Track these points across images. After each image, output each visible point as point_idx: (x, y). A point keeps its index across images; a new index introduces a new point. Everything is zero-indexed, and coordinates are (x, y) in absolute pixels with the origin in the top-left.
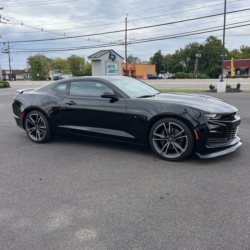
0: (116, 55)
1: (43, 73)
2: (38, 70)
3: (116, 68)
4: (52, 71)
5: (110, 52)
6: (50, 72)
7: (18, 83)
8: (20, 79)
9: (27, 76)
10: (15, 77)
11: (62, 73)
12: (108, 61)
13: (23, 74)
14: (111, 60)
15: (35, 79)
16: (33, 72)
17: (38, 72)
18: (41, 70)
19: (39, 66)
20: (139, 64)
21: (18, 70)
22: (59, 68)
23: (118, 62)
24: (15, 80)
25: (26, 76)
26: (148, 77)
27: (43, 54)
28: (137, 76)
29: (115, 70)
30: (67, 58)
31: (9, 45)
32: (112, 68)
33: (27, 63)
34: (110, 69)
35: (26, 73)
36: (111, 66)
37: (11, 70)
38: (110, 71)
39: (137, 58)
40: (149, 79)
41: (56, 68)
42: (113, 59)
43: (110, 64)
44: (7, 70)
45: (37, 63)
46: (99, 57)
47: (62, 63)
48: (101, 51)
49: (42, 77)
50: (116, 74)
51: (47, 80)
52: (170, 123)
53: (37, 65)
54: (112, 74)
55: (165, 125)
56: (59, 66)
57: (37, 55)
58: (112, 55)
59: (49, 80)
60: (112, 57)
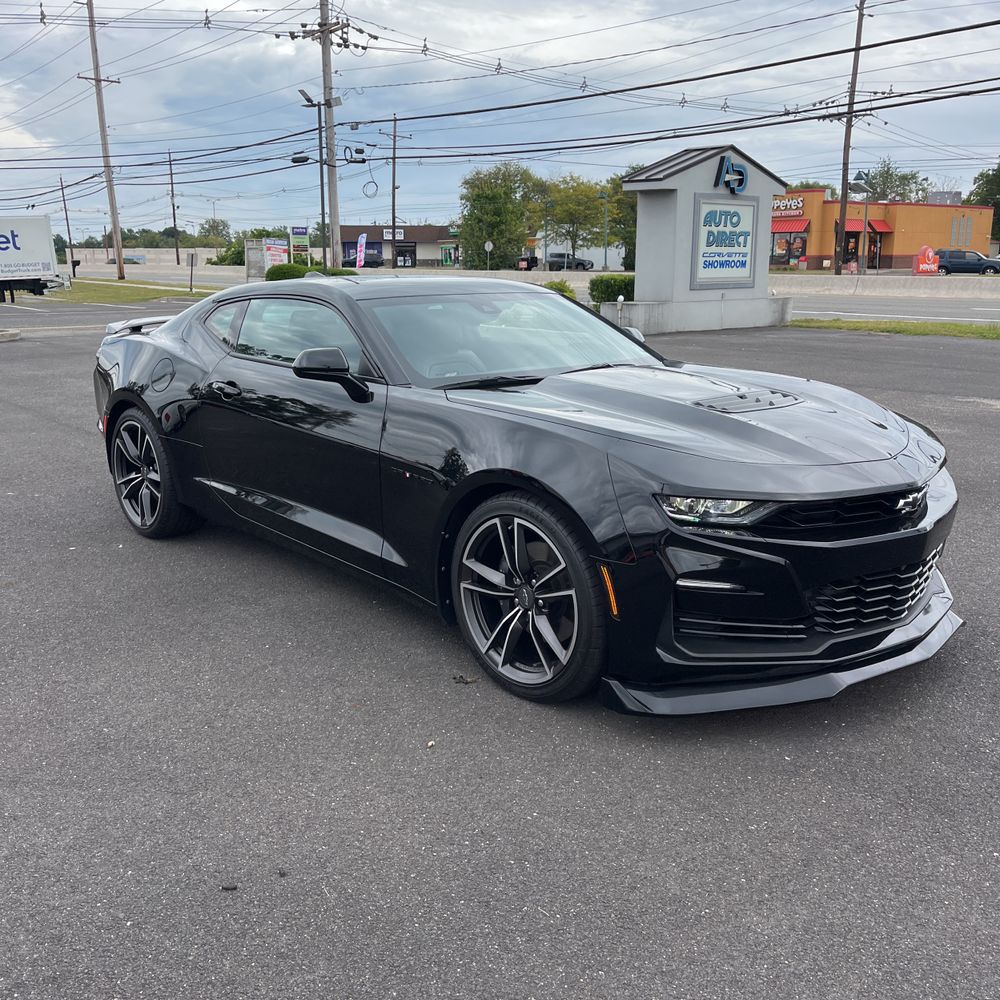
0: (750, 169)
1: (509, 241)
2: (493, 226)
3: (745, 226)
4: (543, 234)
5: (719, 157)
6: (540, 235)
8: (432, 260)
9: (456, 249)
10: (413, 253)
11: (584, 239)
12: (709, 196)
13: (444, 243)
14: (722, 190)
16: (472, 235)
17: (490, 235)
18: (503, 227)
19: (497, 213)
20: (917, 203)
21: (430, 227)
22: (572, 218)
23: (756, 199)
24: (414, 265)
25: (452, 251)
26: (942, 264)
27: (524, 165)
28: (898, 257)
29: (741, 234)
30: (608, 181)
31: (395, 132)
32: (726, 223)
33: (463, 202)
34: (715, 229)
35: (455, 236)
36: (721, 215)
37: (397, 224)
38: (715, 240)
39: (914, 176)
40: (948, 272)
41: (560, 221)
42: (734, 185)
43: (719, 208)
44: (388, 227)
45: (492, 199)
46: (666, 177)
47: (586, 200)
48: (687, 151)
49: (501, 257)
50: (742, 249)
51: (521, 266)
52: (517, 520)
53: (490, 207)
54: (724, 250)
55: (502, 528)
56: (571, 214)
57: (500, 169)
58: (730, 170)
59: (529, 268)
60: (728, 177)
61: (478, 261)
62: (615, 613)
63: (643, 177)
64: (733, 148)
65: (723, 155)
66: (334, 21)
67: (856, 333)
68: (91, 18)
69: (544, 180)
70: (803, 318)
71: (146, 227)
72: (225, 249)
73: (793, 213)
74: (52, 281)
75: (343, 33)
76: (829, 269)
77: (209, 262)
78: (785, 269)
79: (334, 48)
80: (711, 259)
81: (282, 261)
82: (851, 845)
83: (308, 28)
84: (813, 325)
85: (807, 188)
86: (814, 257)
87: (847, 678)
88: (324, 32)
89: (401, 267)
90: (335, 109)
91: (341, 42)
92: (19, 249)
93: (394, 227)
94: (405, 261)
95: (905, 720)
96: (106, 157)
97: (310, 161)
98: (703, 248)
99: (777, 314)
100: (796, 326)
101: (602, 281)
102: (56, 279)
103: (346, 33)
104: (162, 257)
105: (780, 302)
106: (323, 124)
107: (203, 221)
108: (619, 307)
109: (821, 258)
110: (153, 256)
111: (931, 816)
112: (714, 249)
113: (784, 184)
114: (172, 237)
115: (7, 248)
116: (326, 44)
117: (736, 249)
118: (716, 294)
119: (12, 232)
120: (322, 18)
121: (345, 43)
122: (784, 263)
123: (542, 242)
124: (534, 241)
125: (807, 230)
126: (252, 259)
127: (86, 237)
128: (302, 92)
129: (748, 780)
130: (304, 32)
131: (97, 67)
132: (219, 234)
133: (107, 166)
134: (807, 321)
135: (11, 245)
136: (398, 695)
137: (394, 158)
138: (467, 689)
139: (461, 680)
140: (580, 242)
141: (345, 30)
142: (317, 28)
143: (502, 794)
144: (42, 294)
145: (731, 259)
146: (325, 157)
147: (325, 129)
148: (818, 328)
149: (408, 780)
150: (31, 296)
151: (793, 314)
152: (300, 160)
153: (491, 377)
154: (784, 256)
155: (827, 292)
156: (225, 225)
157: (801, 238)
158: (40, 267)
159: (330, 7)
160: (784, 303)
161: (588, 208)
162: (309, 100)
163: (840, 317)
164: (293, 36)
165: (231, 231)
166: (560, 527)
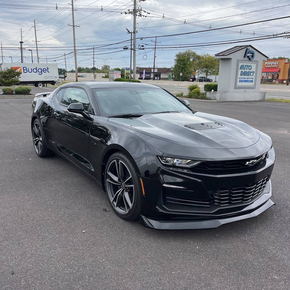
0: (255, 52)
1: (187, 73)
2: (183, 68)
3: (253, 70)
6: (197, 71)
7: (157, 83)
8: (165, 78)
9: (172, 75)
10: (160, 76)
11: (210, 73)
12: (242, 61)
13: (169, 73)
14: (246, 59)
15: (177, 79)
16: (177, 71)
17: (182, 71)
18: (186, 69)
19: (184, 65)
21: (165, 68)
22: (207, 67)
24: (160, 79)
27: (194, 51)
29: (252, 72)
31: (156, 41)
32: (247, 69)
34: (243, 71)
35: (172, 71)
36: (246, 66)
41: (203, 67)
42: (250, 57)
43: (245, 64)
44: (152, 68)
45: (183, 60)
46: (228, 54)
47: (211, 61)
48: (236, 47)
49: (185, 77)
50: (252, 77)
51: (190, 80)
52: (120, 161)
53: (182, 63)
54: (246, 77)
55: (117, 163)
56: (206, 65)
57: (186, 52)
58: (249, 52)
59: (193, 81)
60: (248, 55)
61: (178, 79)
62: (144, 194)
63: (221, 54)
64: (250, 46)
65: (247, 48)
66: (138, 9)
67: (287, 103)
68: (73, 8)
69: (200, 55)
70: (271, 98)
71: (87, 67)
72: (107, 74)
73: (275, 66)
74: (57, 81)
75: (140, 12)
76: (285, 83)
77: (103, 77)
78: (271, 83)
79: (137, 17)
80: (242, 80)
81: (119, 77)
82: (204, 283)
83: (130, 11)
84: (273, 100)
85: (281, 59)
86: (281, 80)
87: (223, 222)
88: (135, 12)
89: (156, 80)
90: (136, 34)
91: (139, 15)
92: (49, 72)
93: (154, 68)
94: (157, 78)
95: (245, 237)
96: (75, 47)
97: (128, 49)
98: (239, 76)
99: (262, 97)
100: (268, 101)
101: (208, 85)
102: (58, 81)
103: (141, 12)
104: (91, 75)
105: (264, 93)
106: (132, 38)
107: (103, 66)
108: (212, 93)
109: (283, 80)
110: (89, 75)
111: (238, 275)
112: (243, 76)
113: (267, 57)
114: (94, 70)
115: (46, 72)
116: (135, 16)
117: (250, 77)
118: (243, 90)
119: (47, 68)
120: (134, 8)
121: (140, 15)
122: (271, 81)
123: (197, 73)
124: (195, 73)
125: (279, 71)
126: (111, 77)
127: (71, 70)
128: (127, 29)
129: (180, 254)
130: (129, 12)
131: (73, 22)
132: (107, 69)
133: (75, 50)
134: (272, 99)
135: (47, 71)
136: (83, 214)
137: (155, 48)
138: (105, 213)
139: (105, 210)
140: (209, 74)
141: (141, 11)
142: (132, 11)
143: (97, 252)
144: (54, 85)
145: (248, 80)
146: (132, 48)
147: (133, 40)
148: (275, 101)
149: (70, 243)
150: (51, 85)
151: (267, 97)
152: (126, 48)
153: (127, 114)
154: (271, 79)
155: (282, 91)
156: (109, 67)
157: (277, 74)
158: (54, 77)
159: (137, 5)
160: (265, 94)
161: (211, 64)
162: (129, 31)
163: (283, 98)
164: (126, 13)
165: (110, 69)
166: (131, 164)
